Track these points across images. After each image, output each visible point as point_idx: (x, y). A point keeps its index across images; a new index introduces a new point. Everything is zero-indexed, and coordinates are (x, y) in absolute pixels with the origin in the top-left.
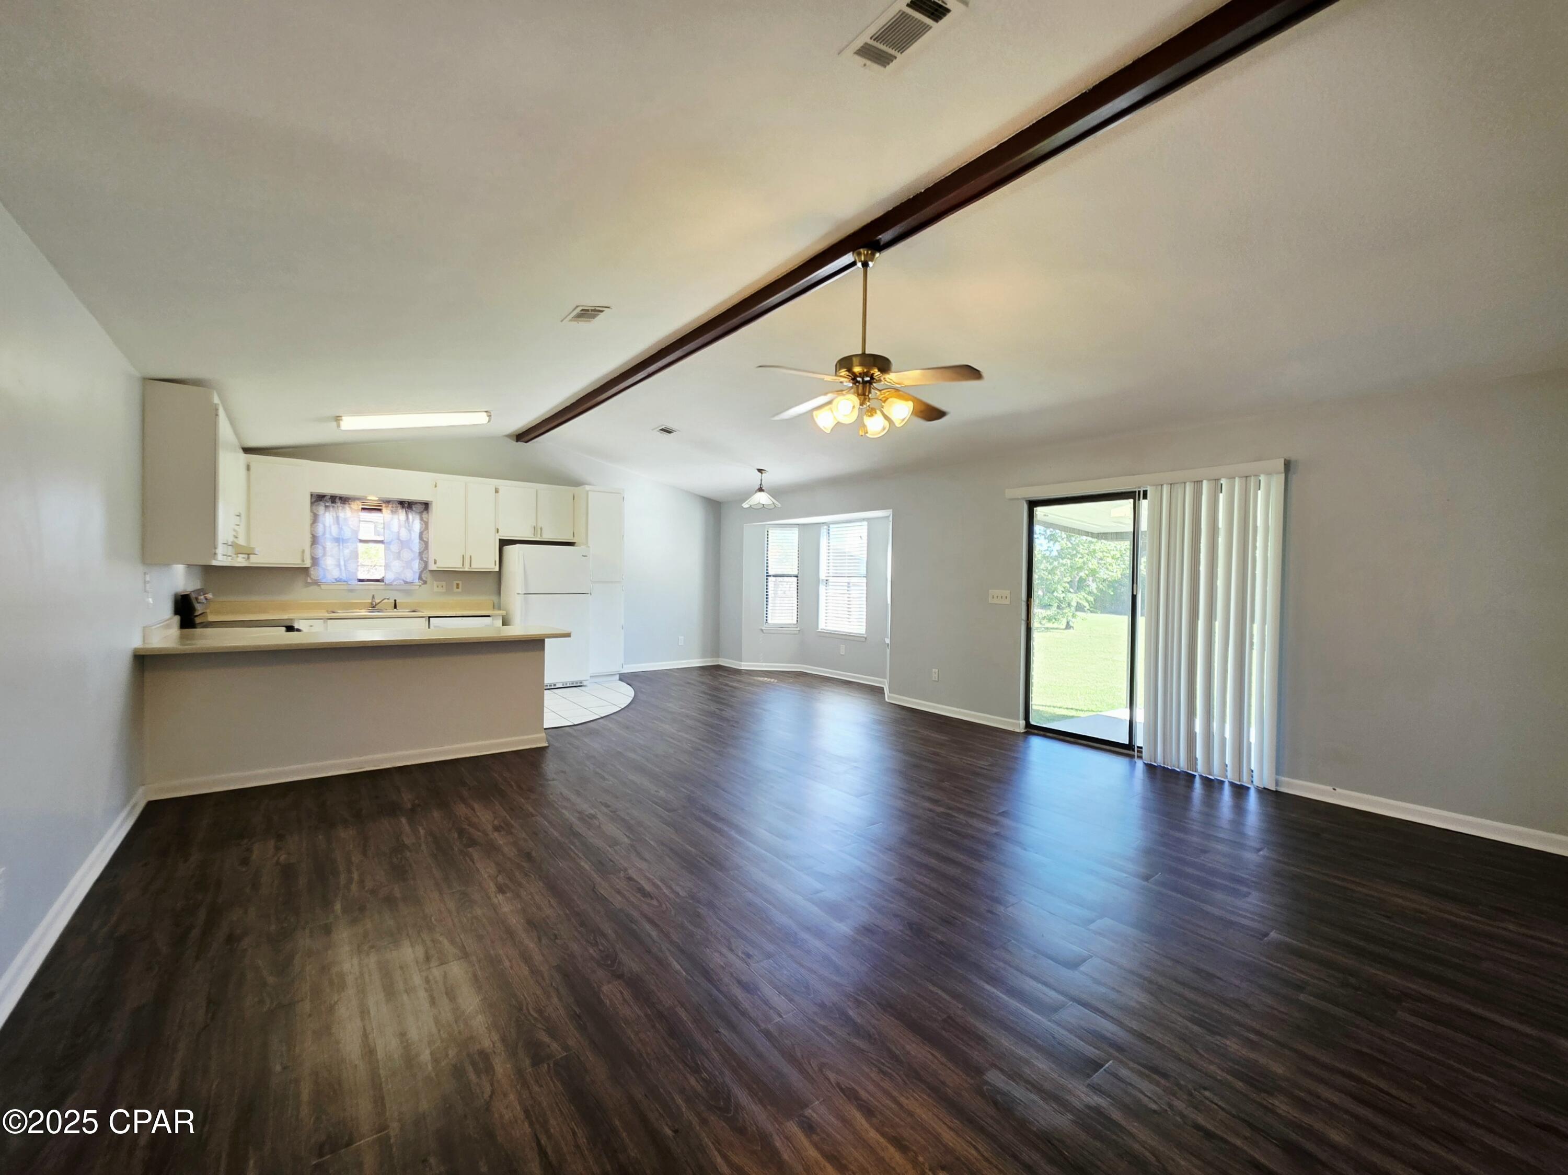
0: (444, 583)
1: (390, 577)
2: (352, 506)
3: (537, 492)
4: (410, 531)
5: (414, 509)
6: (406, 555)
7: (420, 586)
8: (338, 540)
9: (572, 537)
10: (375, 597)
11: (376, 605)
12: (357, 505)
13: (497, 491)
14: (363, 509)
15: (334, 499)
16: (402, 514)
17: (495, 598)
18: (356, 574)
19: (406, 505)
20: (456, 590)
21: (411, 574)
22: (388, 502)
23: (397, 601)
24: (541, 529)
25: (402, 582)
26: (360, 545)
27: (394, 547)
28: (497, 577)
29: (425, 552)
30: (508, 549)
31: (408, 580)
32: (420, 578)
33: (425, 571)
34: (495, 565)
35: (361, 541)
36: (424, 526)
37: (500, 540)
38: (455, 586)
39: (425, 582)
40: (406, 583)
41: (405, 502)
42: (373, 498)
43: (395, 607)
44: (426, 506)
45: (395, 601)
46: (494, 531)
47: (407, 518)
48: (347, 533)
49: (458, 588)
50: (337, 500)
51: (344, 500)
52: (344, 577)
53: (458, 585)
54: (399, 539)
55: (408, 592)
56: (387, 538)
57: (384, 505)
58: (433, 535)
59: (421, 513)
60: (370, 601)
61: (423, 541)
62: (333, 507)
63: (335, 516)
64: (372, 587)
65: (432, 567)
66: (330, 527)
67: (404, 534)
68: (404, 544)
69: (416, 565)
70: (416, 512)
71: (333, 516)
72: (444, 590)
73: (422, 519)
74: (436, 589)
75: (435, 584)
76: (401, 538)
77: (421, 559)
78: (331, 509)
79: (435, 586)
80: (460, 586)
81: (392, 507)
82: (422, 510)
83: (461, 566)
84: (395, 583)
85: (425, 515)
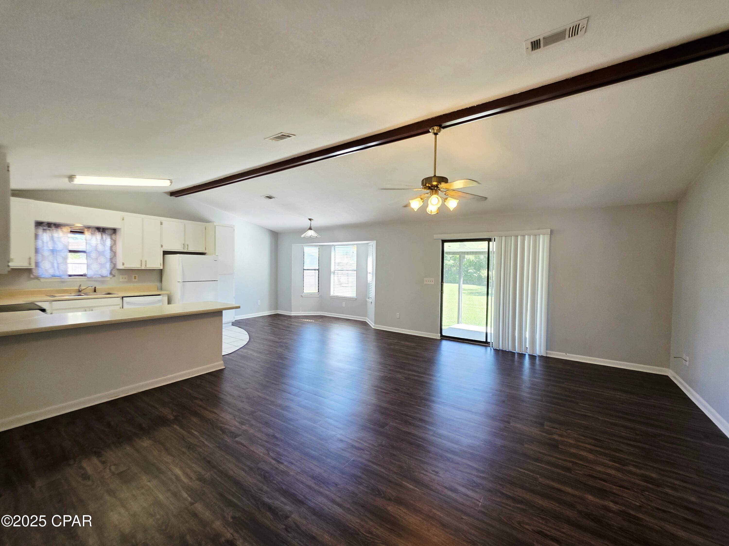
0: (126, 276)
1: (90, 273)
2: (63, 229)
3: (185, 224)
4: (104, 244)
5: (107, 232)
6: (102, 260)
7: (111, 278)
8: (53, 251)
9: (205, 250)
10: (81, 286)
11: (82, 290)
12: (66, 229)
13: (161, 224)
14: (71, 231)
15: (50, 225)
16: (98, 235)
17: (158, 284)
18: (66, 271)
19: (101, 230)
20: (134, 280)
21: (105, 272)
22: (89, 228)
23: (96, 288)
24: (188, 245)
25: (100, 276)
26: (70, 255)
27: (94, 255)
28: (161, 272)
29: (114, 258)
30: (168, 256)
31: (104, 275)
32: (111, 273)
33: (114, 270)
34: (161, 266)
35: (71, 251)
36: (113, 243)
37: (163, 251)
38: (133, 278)
39: (114, 276)
40: (103, 277)
41: (100, 228)
42: (79, 225)
43: (95, 291)
44: (114, 231)
45: (95, 287)
46: (160, 246)
47: (102, 238)
48: (59, 246)
49: (135, 278)
50: (52, 225)
51: (57, 226)
52: (57, 273)
53: (135, 277)
54: (96, 250)
55: (103, 282)
56: (88, 249)
57: (86, 230)
58: (119, 249)
59: (111, 235)
60: (78, 288)
61: (113, 251)
62: (49, 230)
63: (51, 235)
64: (78, 280)
65: (120, 266)
66: (47, 243)
67: (100, 248)
68: (101, 254)
69: (108, 266)
70: (108, 234)
71: (49, 236)
72: (126, 280)
73: (111, 239)
74: (121, 280)
75: (121, 276)
76: (98, 250)
77: (111, 262)
78: (48, 231)
79: (121, 278)
80: (137, 277)
81: (92, 231)
82: (112, 233)
83: (140, 266)
84: (94, 277)
85: (113, 236)
